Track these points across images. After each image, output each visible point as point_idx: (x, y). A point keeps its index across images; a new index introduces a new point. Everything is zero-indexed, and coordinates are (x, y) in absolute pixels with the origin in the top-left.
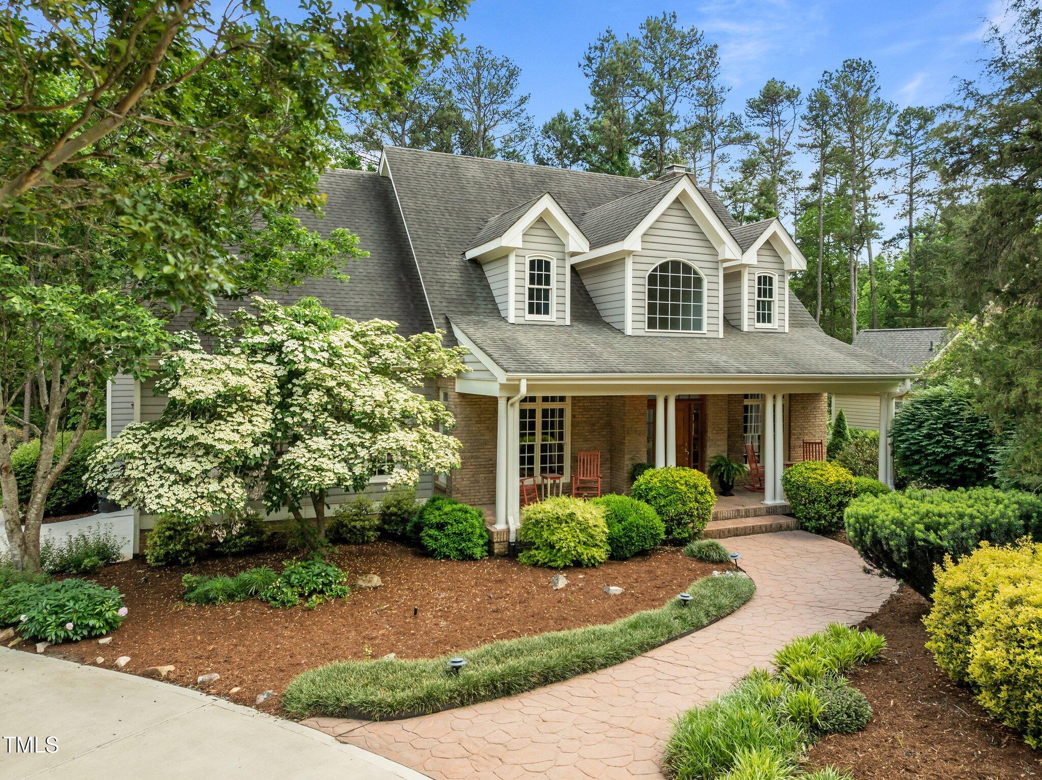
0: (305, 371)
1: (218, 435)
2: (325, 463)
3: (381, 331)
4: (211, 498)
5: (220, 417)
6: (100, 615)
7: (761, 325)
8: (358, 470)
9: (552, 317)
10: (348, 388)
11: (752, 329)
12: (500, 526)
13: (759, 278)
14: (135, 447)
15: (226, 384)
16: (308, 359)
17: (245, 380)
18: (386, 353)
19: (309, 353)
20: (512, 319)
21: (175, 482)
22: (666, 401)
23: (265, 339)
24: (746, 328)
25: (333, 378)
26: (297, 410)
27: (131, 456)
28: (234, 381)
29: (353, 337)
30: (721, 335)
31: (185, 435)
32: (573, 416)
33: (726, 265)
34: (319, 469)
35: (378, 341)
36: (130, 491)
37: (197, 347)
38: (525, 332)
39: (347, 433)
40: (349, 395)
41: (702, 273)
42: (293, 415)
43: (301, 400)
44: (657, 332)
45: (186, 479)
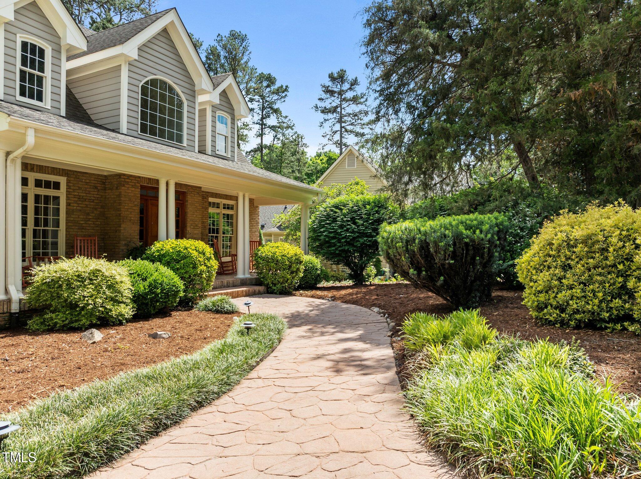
7: (220, 153)
11: (214, 154)
13: (219, 117)
22: (167, 184)
24: (209, 153)
30: (196, 151)
32: (68, 204)
41: (183, 97)
44: (148, 136)
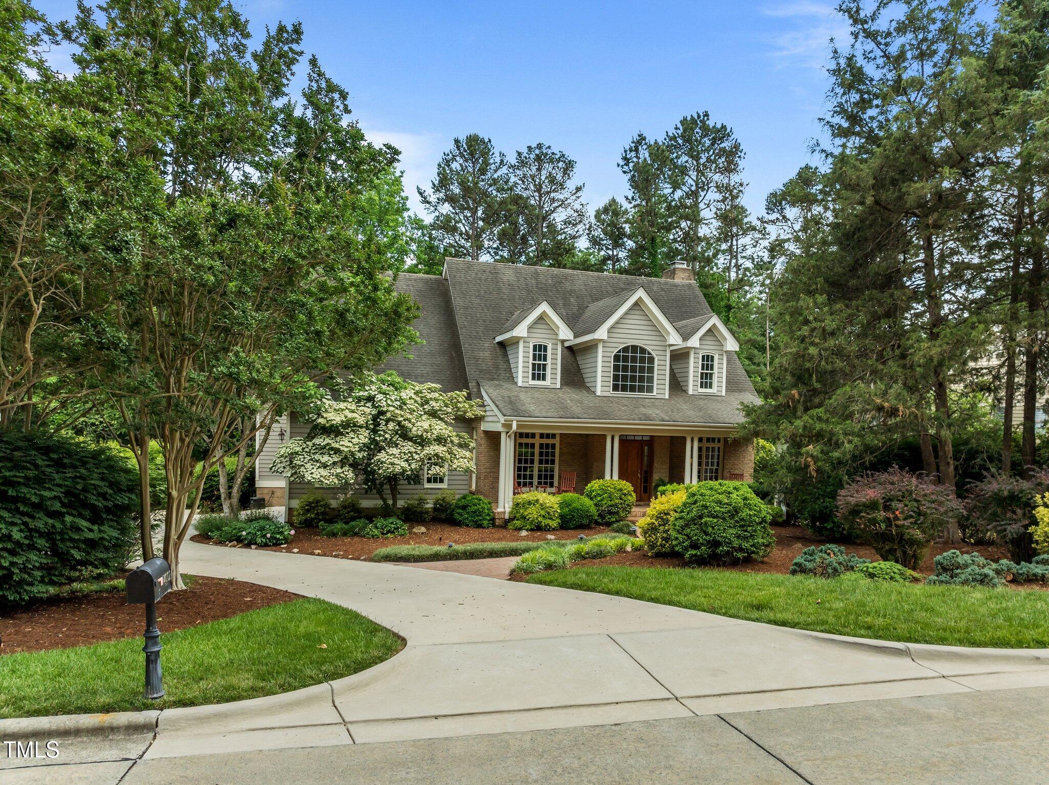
0: (387, 411)
1: (341, 443)
2: (396, 461)
3: (431, 390)
4: (337, 476)
5: (342, 434)
6: (281, 533)
7: (704, 390)
8: (413, 466)
9: (547, 383)
10: (410, 421)
11: (696, 393)
12: (500, 510)
13: (703, 357)
14: (299, 449)
15: (346, 417)
16: (389, 405)
17: (355, 415)
18: (433, 403)
19: (389, 402)
20: (520, 384)
21: (319, 467)
22: (613, 438)
23: (366, 394)
24: (691, 392)
25: (402, 416)
26: (382, 433)
27: (297, 453)
28: (350, 415)
29: (415, 394)
30: (667, 397)
31: (325, 443)
32: (561, 449)
33: (672, 348)
34: (392, 464)
35: (429, 396)
36: (296, 473)
37: (329, 397)
38: (526, 392)
39: (408, 446)
40: (410, 425)
41: (654, 354)
42: (380, 436)
43: (384, 428)
44: (620, 394)
45: (325, 466)
